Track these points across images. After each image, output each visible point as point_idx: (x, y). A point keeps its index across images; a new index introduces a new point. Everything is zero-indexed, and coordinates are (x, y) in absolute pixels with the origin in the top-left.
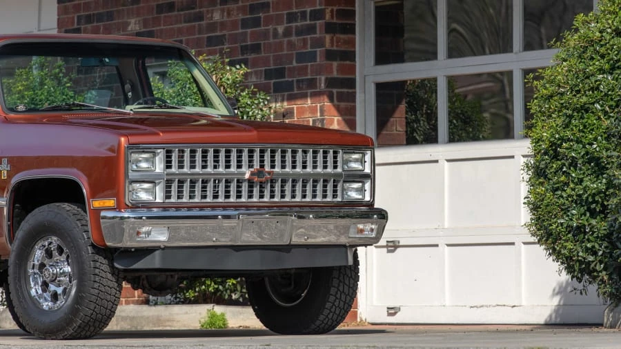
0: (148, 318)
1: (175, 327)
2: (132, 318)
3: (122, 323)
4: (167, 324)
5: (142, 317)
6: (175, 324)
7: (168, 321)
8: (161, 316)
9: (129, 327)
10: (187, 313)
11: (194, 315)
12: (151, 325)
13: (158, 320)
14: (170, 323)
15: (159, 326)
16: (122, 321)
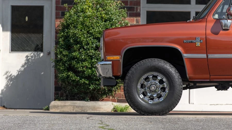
0: (90, 107)
1: (101, 111)
2: (82, 107)
3: (77, 109)
4: (98, 109)
5: (87, 106)
6: (101, 109)
7: (98, 108)
8: (96, 106)
9: (80, 111)
10: (105, 105)
11: (108, 106)
12: (91, 110)
13: (94, 108)
14: (99, 109)
15: (94, 111)
16: (76, 108)
